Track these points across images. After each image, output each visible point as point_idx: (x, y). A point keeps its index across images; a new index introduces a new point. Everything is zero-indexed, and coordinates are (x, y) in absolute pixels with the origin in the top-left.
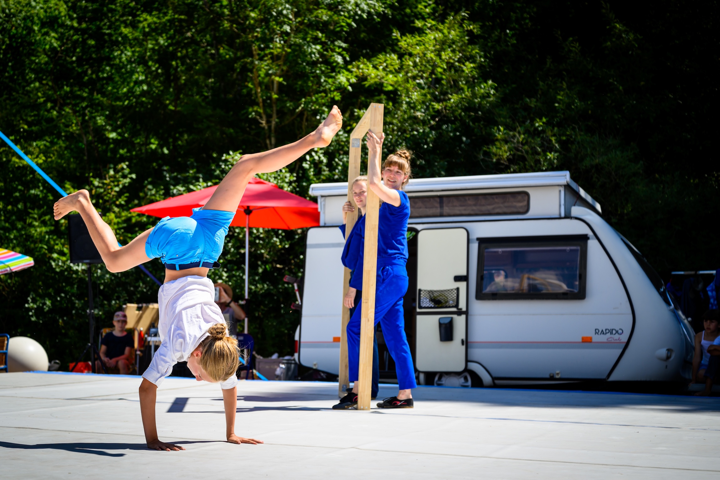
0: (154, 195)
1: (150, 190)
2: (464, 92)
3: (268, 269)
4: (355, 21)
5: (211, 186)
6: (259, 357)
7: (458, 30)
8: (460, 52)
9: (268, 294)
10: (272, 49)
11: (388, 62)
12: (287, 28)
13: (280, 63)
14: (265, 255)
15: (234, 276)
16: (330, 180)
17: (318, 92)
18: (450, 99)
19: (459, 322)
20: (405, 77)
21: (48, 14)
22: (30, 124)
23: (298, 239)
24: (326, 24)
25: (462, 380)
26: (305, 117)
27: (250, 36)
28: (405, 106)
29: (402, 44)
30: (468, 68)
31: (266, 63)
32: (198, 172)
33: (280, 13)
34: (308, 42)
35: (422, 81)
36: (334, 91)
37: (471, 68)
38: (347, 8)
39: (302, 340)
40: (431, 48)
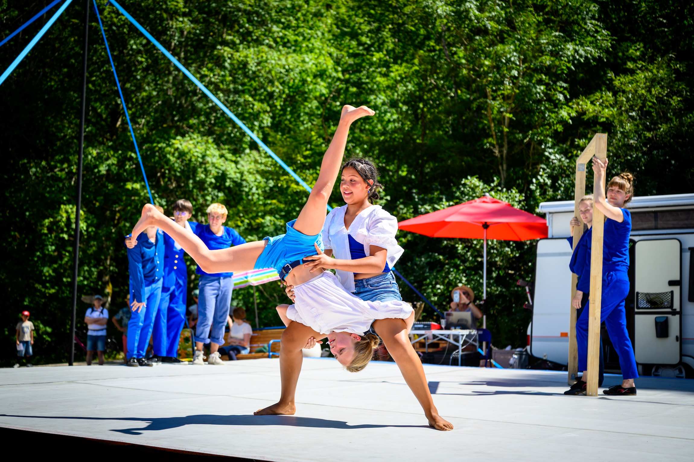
0: (405, 213)
1: (402, 209)
2: (672, 122)
3: (502, 274)
4: (574, 64)
5: (452, 205)
6: (495, 349)
7: (665, 69)
8: (667, 88)
9: (501, 295)
10: (504, 90)
11: (605, 98)
12: (515, 73)
13: (510, 102)
14: (499, 263)
15: (472, 280)
16: (554, 199)
17: (543, 125)
18: (660, 128)
19: (674, 321)
20: (620, 111)
21: (319, 68)
22: (305, 157)
23: (527, 249)
24: (549, 68)
25: (677, 372)
26: (532, 147)
27: (485, 81)
28: (619, 135)
29: (617, 83)
30: (675, 101)
31: (498, 103)
32: (442, 193)
33: (508, 61)
34: (534, 84)
35: (634, 114)
36: (557, 124)
37: (678, 101)
38: (567, 54)
39: (533, 335)
40: (642, 85)
